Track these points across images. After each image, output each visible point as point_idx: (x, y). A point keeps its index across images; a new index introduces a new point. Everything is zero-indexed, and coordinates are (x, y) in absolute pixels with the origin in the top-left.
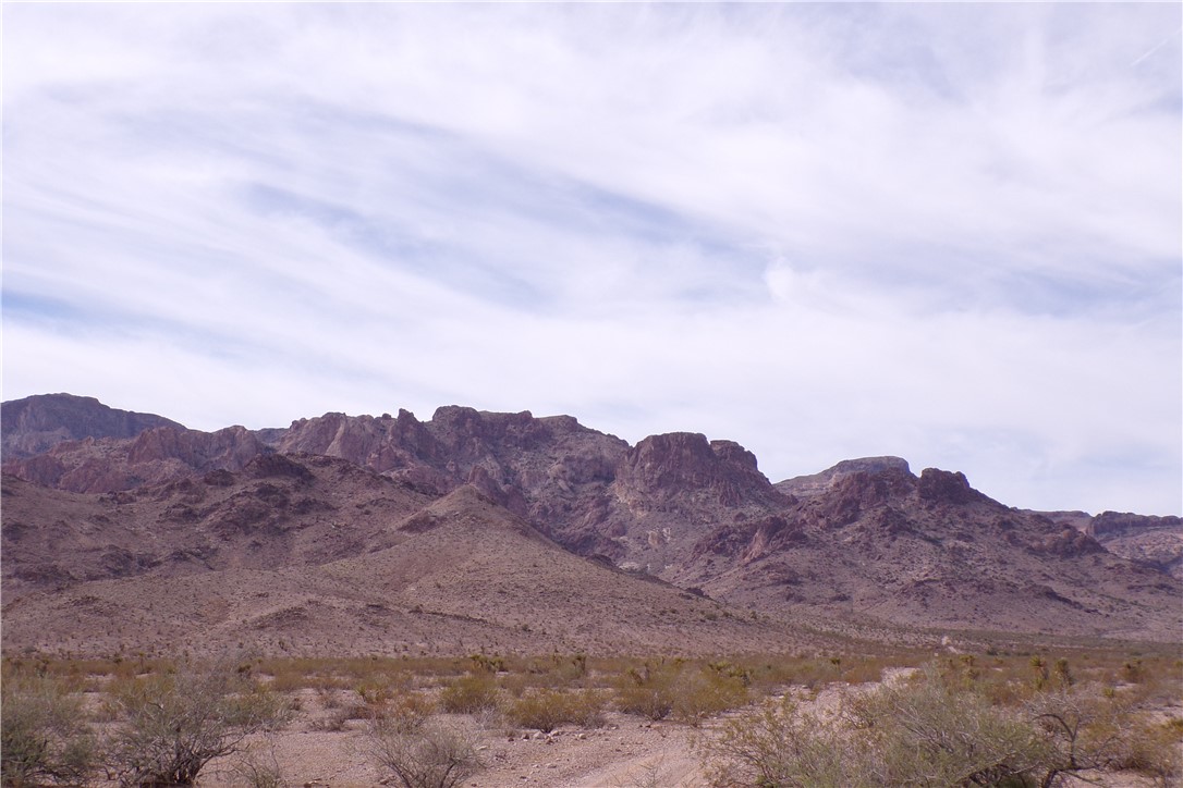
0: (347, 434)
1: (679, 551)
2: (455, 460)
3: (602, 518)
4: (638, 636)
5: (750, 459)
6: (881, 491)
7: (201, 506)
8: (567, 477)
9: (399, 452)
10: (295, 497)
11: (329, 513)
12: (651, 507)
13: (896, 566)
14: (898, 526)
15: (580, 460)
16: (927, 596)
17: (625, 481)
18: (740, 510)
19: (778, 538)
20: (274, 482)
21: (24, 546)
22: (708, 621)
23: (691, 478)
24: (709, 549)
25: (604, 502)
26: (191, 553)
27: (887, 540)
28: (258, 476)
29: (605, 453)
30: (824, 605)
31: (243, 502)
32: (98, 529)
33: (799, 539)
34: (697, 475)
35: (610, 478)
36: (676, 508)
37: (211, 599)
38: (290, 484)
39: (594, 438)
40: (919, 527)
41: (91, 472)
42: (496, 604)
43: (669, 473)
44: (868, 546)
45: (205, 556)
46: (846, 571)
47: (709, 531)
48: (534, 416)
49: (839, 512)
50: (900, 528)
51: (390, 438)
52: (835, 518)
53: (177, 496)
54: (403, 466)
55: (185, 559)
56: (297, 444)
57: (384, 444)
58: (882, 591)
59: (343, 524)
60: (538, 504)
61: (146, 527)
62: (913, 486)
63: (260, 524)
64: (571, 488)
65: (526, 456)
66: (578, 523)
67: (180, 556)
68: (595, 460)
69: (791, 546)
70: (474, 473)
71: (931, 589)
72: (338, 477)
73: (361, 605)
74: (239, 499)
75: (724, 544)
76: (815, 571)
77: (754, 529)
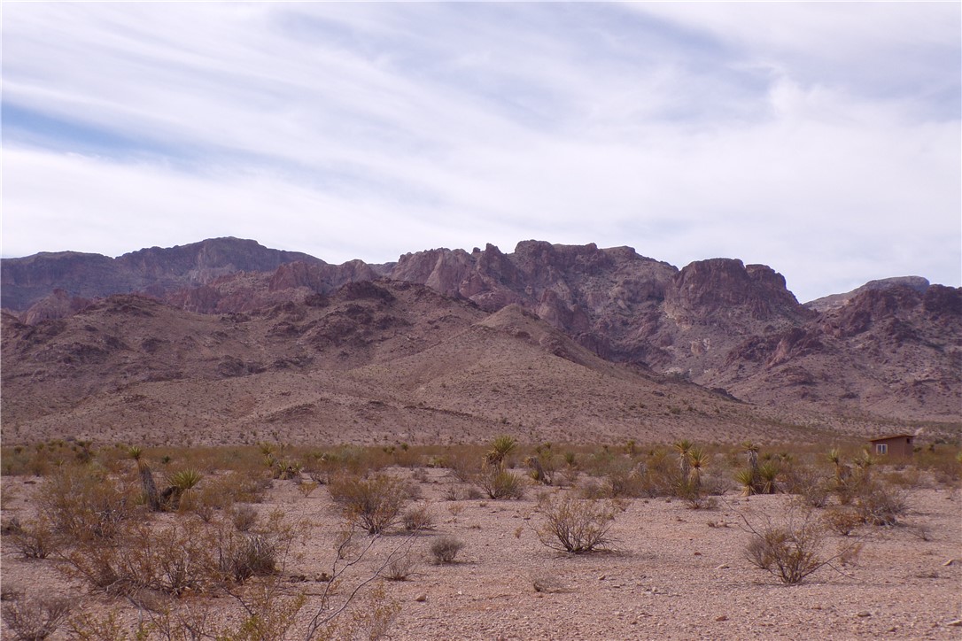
0: (444, 264)
1: (716, 358)
2: (532, 285)
3: (653, 331)
4: (603, 427)
5: (780, 280)
6: (891, 305)
7: (302, 323)
8: (625, 298)
9: (486, 279)
10: (378, 316)
11: (405, 328)
12: (694, 321)
13: (901, 369)
14: (903, 334)
15: (636, 283)
16: (924, 393)
17: (672, 300)
18: (769, 323)
19: (798, 345)
20: (361, 303)
21: (158, 356)
22: (671, 414)
23: (728, 296)
24: (740, 355)
25: (654, 317)
26: (291, 362)
27: (893, 346)
28: (349, 298)
29: (659, 277)
30: (822, 402)
31: (335, 319)
32: (218, 343)
33: (816, 346)
34: (733, 294)
35: (661, 299)
36: (715, 322)
37: (242, 397)
38: (374, 304)
39: (649, 264)
40: (923, 335)
41: (239, 298)
42: (488, 401)
43: (710, 292)
44: (876, 352)
45: (302, 363)
46: (856, 374)
47: (742, 341)
48: (599, 247)
49: (852, 323)
50: (905, 336)
51: (478, 267)
52: (848, 328)
53: (282, 316)
54: (489, 290)
55: (286, 366)
56: (404, 274)
57: (473, 272)
58: (886, 390)
59: (416, 337)
60: (600, 320)
61: (257, 340)
62: (919, 300)
63: (349, 337)
64: (629, 306)
65: (591, 281)
66: (633, 336)
67: (281, 365)
68: (649, 283)
69: (809, 352)
70: (545, 295)
71: (927, 388)
72: (415, 298)
73: (364, 401)
74: (332, 317)
75: (753, 351)
76: (829, 374)
77: (779, 338)
